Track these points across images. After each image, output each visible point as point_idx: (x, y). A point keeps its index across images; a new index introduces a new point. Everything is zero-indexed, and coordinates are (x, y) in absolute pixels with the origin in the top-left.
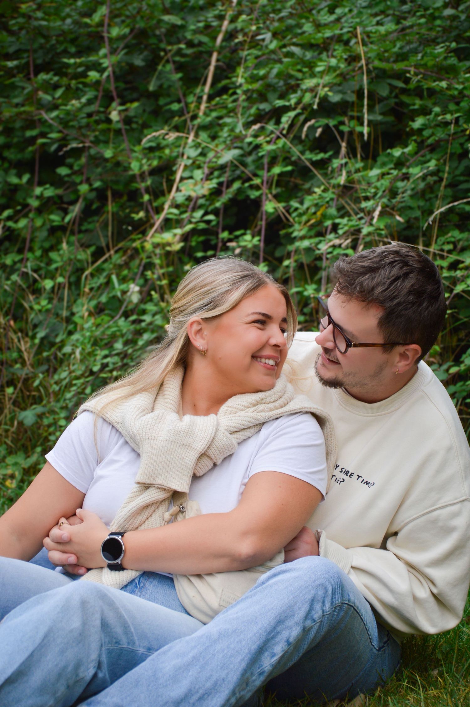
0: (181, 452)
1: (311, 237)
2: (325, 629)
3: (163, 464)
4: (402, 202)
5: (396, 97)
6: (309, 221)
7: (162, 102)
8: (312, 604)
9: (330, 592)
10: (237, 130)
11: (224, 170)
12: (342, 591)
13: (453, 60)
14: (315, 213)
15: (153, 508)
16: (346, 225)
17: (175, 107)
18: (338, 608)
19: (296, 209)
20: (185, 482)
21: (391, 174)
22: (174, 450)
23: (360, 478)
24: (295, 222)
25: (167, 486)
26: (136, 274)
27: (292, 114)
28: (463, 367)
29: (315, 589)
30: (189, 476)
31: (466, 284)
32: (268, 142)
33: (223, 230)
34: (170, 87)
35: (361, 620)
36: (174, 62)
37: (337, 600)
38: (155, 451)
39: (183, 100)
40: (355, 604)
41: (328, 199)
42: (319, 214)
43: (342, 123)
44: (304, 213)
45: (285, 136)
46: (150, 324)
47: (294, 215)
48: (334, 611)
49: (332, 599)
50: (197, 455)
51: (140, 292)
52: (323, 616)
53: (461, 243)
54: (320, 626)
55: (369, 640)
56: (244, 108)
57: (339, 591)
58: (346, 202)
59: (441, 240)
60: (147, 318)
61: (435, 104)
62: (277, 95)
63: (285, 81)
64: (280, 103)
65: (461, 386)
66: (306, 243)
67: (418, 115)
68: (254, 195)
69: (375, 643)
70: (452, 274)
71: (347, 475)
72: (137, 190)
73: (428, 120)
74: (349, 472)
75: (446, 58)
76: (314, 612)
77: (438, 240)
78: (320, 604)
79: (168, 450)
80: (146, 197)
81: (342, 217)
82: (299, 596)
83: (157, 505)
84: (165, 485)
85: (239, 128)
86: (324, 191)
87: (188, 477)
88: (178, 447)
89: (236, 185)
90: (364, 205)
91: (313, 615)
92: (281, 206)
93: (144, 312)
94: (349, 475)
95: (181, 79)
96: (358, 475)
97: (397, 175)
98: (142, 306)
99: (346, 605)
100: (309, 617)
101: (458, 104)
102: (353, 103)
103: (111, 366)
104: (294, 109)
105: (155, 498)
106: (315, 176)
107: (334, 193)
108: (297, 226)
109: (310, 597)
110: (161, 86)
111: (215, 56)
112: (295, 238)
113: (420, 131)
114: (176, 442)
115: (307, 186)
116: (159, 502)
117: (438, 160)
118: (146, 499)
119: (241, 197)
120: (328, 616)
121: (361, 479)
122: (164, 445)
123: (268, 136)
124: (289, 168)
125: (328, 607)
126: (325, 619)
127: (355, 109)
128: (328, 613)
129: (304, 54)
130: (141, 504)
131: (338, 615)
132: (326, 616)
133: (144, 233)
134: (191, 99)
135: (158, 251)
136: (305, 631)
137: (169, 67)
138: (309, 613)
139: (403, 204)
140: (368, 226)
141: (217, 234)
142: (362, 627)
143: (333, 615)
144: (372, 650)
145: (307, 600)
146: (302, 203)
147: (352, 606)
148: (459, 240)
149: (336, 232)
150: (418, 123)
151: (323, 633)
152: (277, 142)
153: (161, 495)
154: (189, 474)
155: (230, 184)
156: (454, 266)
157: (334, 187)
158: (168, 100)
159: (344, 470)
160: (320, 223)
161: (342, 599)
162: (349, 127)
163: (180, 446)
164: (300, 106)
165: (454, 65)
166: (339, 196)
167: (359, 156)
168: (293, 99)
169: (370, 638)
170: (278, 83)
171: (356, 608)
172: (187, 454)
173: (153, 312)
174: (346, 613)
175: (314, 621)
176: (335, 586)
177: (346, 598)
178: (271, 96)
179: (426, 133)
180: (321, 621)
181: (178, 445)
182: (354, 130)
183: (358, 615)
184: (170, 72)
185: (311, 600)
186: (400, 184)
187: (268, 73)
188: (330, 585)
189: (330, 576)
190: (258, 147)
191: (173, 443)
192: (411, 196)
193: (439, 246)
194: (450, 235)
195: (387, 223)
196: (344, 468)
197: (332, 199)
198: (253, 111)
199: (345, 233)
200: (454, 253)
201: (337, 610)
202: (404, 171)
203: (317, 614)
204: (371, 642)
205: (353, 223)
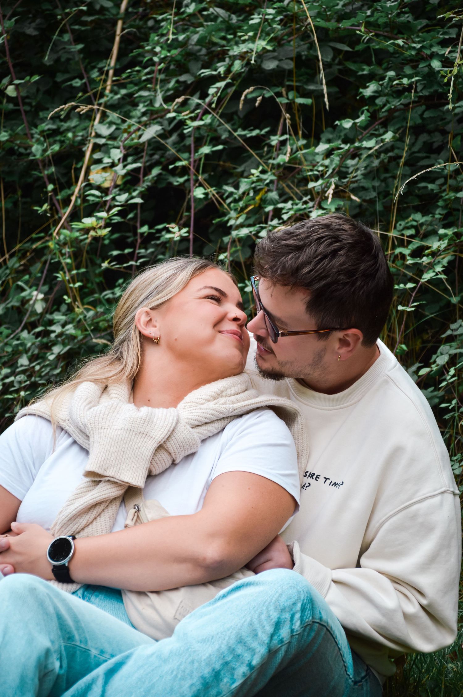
0: (138, 441)
1: (249, 226)
2: (293, 651)
3: (116, 454)
4: (353, 182)
5: (340, 63)
6: (246, 206)
7: (59, 78)
8: (278, 622)
9: (299, 609)
10: (157, 105)
11: (140, 155)
12: (312, 607)
13: (407, 18)
14: (254, 198)
15: (102, 507)
16: (290, 209)
17: (77, 83)
18: (308, 628)
19: (231, 194)
20: (141, 475)
21: (341, 149)
22: (129, 439)
23: (328, 480)
24: (231, 210)
25: (120, 479)
26: (39, 279)
27: (222, 84)
28: (434, 368)
29: (282, 605)
30: (145, 468)
31: (434, 272)
32: (193, 119)
33: (142, 225)
34: (68, 60)
35: (335, 644)
36: (73, 31)
37: (308, 618)
38: (108, 440)
39: (85, 76)
40: (328, 623)
41: (268, 181)
42: (258, 198)
43: (279, 95)
44: (240, 199)
45: (214, 110)
46: (61, 335)
47: (228, 201)
48: (304, 631)
49: (302, 616)
50: (156, 445)
51: (45, 300)
52: (292, 636)
53: (424, 227)
54: (288, 648)
55: (344, 668)
56: (162, 81)
57: (308, 606)
58: (288, 186)
59: (400, 225)
60: (57, 329)
61: (387, 69)
62: (200, 64)
63: (208, 49)
64: (207, 72)
65: (432, 392)
66: (244, 232)
67: (370, 81)
68: (177, 182)
69: (351, 671)
70: (418, 260)
71: (313, 478)
72: (39, 178)
73: (381, 85)
74: (314, 474)
75: (398, 15)
76: (281, 631)
77: (398, 225)
78: (288, 622)
79: (123, 438)
80: (50, 187)
81: (285, 201)
82: (263, 613)
83: (107, 504)
84: (117, 477)
85: (159, 102)
86: (263, 172)
87: (144, 470)
88: (133, 436)
89: (156, 171)
90: (311, 185)
91: (280, 635)
92: (212, 191)
93: (51, 323)
94: (314, 477)
95: (81, 51)
96: (325, 478)
97: (348, 150)
98: (48, 316)
99: (317, 625)
100: (275, 637)
101: (415, 67)
102: (290, 72)
103: (17, 386)
104: (223, 79)
105: (106, 496)
106: (251, 156)
107: (274, 174)
108: (233, 214)
109: (276, 614)
110: (57, 60)
111: (120, 23)
112: (231, 226)
113: (372, 98)
114: (132, 430)
115: (240, 169)
116: (109, 501)
117: (395, 132)
118: (95, 496)
119: (162, 185)
120: (297, 636)
121: (328, 482)
122: (119, 433)
123: (192, 112)
124: (220, 147)
125: (297, 626)
126: (295, 640)
127: (294, 79)
128: (297, 633)
129: (229, 16)
130: (90, 501)
131: (308, 635)
132: (296, 636)
133: (47, 231)
134: (95, 74)
135: (66, 250)
136: (271, 653)
137: (67, 37)
138: (275, 632)
139: (355, 185)
140: (317, 209)
141: (135, 229)
142: (336, 651)
143: (303, 635)
144: (347, 680)
145: (272, 617)
146: (237, 187)
147: (325, 626)
148: (422, 225)
149: (280, 218)
150: (370, 90)
151: (291, 656)
152: (204, 118)
153: (113, 492)
154: (146, 466)
155: (148, 170)
156: (418, 253)
157: (273, 167)
158: (67, 76)
159: (308, 474)
160: (259, 208)
161: (313, 617)
162: (288, 98)
163: (136, 434)
164: (230, 76)
165: (409, 22)
166: (280, 178)
167: (300, 133)
168: (221, 68)
169: (345, 666)
170: (200, 50)
171: (329, 629)
172: (143, 443)
173: (62, 322)
174: (318, 633)
175: (281, 641)
176: (305, 601)
177: (317, 616)
178: (193, 66)
179: (379, 101)
180: (289, 643)
181: (134, 433)
182: (294, 102)
183: (331, 637)
184: (69, 43)
185: (276, 618)
186: (350, 162)
187: (188, 39)
188: (299, 601)
189: (299, 590)
190: (182, 124)
191: (128, 432)
192: (365, 175)
193: (399, 231)
194: (411, 218)
195: (338, 205)
196: (308, 472)
197: (272, 182)
198: (172, 84)
199: (289, 218)
200: (417, 238)
201: (307, 629)
202: (357, 144)
203: (285, 634)
204: (346, 670)
205: (300, 206)
